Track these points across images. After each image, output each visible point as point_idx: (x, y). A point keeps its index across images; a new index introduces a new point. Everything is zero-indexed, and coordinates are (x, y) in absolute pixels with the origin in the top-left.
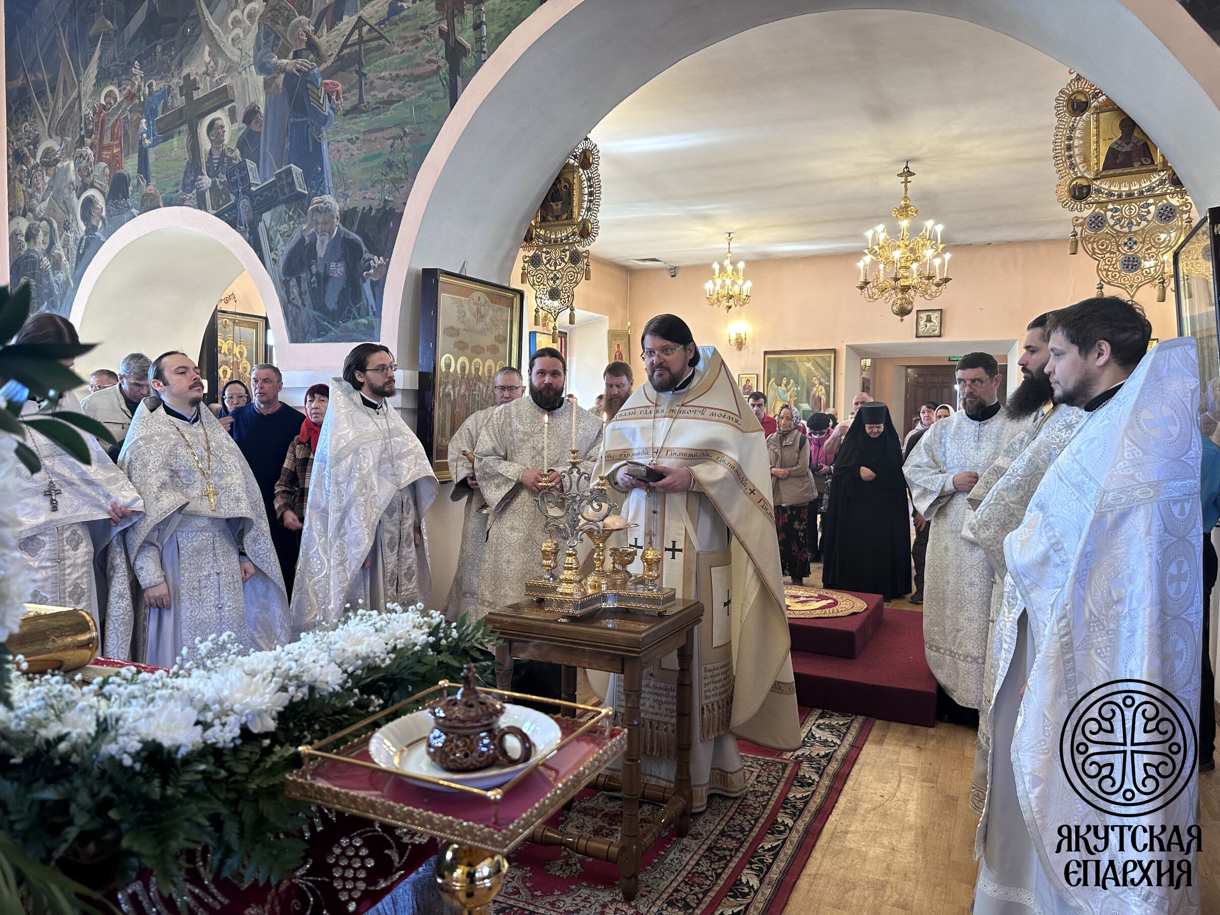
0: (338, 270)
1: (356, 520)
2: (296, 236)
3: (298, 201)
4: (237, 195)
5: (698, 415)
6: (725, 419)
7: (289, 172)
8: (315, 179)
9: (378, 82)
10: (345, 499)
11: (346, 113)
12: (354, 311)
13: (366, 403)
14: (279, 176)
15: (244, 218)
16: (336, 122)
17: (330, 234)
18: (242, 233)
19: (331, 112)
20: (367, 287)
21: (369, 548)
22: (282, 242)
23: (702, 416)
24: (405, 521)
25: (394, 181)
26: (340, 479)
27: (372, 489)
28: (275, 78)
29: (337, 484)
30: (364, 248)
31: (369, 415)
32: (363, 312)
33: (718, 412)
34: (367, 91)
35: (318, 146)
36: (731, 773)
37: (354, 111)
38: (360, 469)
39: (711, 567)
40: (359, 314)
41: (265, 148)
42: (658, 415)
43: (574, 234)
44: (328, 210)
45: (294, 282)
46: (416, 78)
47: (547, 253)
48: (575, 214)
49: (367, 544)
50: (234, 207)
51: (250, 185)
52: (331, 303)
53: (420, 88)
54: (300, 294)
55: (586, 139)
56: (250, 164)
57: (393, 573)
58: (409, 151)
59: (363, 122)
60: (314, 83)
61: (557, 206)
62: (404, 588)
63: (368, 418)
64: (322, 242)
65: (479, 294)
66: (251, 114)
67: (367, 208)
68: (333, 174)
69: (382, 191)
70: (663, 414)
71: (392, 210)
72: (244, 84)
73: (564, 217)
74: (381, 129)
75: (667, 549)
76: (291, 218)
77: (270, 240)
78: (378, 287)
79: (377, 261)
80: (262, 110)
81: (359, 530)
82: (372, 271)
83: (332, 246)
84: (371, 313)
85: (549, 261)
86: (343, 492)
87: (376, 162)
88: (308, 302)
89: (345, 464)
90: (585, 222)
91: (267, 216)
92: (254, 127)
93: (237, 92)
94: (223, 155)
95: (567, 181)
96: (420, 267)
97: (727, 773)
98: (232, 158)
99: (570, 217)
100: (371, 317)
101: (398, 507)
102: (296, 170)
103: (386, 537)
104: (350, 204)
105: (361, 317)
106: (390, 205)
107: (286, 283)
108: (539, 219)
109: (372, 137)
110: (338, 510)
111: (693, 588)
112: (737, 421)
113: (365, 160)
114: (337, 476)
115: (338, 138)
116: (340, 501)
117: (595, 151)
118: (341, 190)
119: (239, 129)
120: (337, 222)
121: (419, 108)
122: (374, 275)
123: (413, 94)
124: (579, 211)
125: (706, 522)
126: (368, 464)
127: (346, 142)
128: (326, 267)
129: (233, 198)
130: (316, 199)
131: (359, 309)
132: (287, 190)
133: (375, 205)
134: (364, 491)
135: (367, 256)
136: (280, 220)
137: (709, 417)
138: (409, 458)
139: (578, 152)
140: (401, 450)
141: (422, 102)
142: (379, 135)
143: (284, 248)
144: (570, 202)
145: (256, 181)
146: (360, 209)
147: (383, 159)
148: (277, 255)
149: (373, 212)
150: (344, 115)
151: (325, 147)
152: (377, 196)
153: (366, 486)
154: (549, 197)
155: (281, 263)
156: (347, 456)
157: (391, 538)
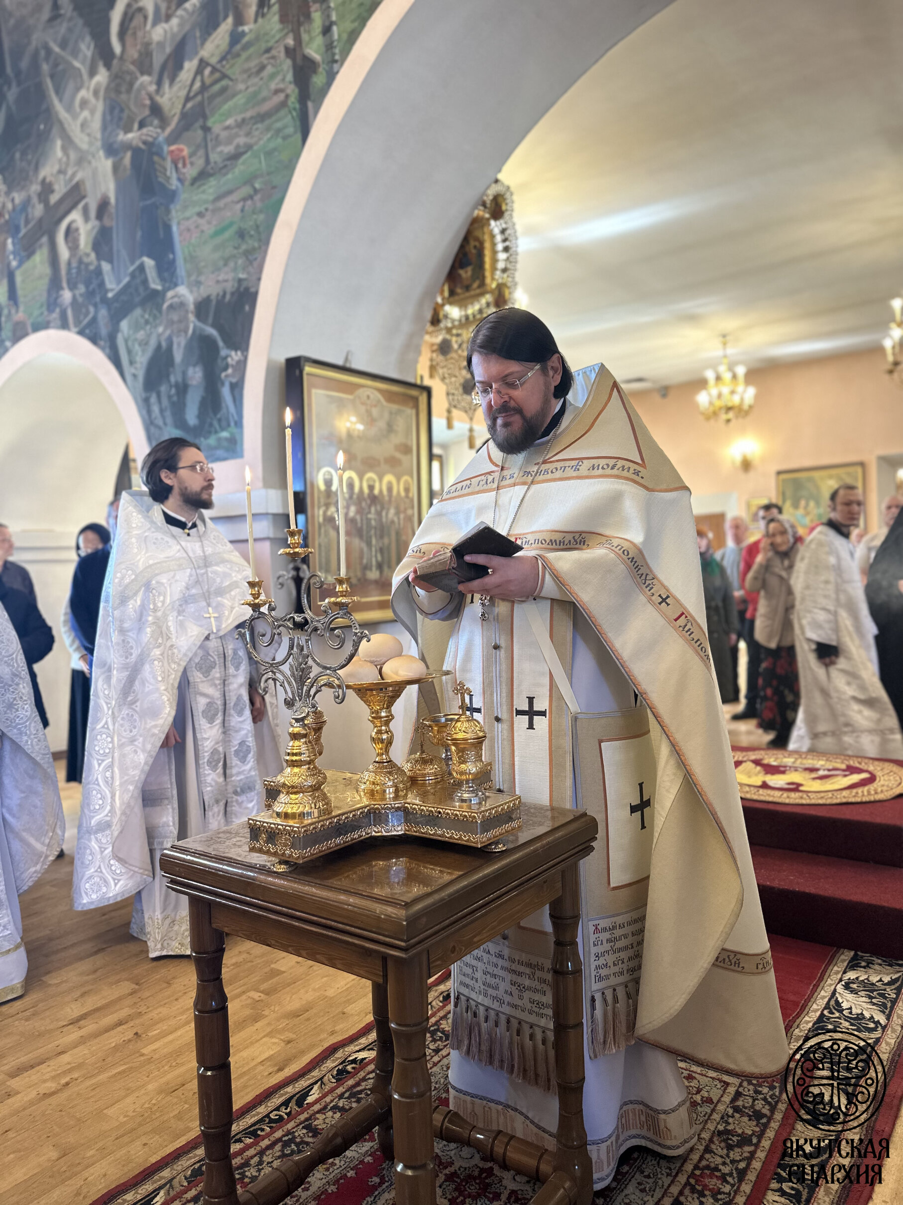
0: (196, 375)
1: (152, 681)
2: (153, 343)
3: (153, 299)
4: (95, 305)
5: (570, 473)
6: (615, 472)
7: (142, 268)
8: (167, 270)
9: (224, 135)
10: (135, 653)
11: (194, 181)
12: (215, 423)
13: (170, 520)
14: (133, 275)
15: (104, 331)
16: (183, 196)
17: (186, 331)
18: (103, 349)
19: (179, 184)
20: (226, 391)
21: (170, 719)
22: (140, 353)
23: (575, 474)
24: (231, 680)
25: (247, 253)
26: (126, 625)
27: (169, 638)
28: (122, 159)
29: (122, 631)
30: (221, 343)
31: (174, 537)
32: (224, 423)
33: (603, 462)
34: (214, 147)
35: (168, 228)
36: (665, 1112)
37: (203, 176)
38: (155, 610)
39: (600, 742)
40: (220, 426)
41: (118, 243)
42: (504, 483)
43: (488, 305)
44: (182, 305)
45: (153, 399)
46: (261, 118)
47: (458, 335)
48: (488, 280)
49: (168, 713)
50: (94, 320)
51: (107, 291)
52: (191, 417)
53: (268, 129)
54: (162, 411)
55: (497, 181)
56: (106, 267)
57: (215, 752)
58: (261, 211)
59: (211, 187)
60: (160, 154)
61: (466, 273)
62: (234, 771)
63: (171, 541)
64: (179, 344)
65: (371, 390)
66: (103, 206)
67: (221, 294)
68: (185, 259)
69: (235, 270)
70: (512, 481)
71: (247, 289)
72: (95, 173)
73: (475, 285)
74: (230, 192)
75: (520, 713)
76: (147, 322)
77: (129, 352)
78: (237, 388)
79: (235, 356)
80: (113, 200)
81: (156, 695)
82: (230, 371)
83: (189, 348)
84: (232, 424)
85: (460, 346)
86: (133, 643)
87: (227, 234)
88: (169, 420)
89: (134, 604)
90: (501, 287)
91: (124, 325)
92: (107, 222)
93: (88, 185)
94: (80, 262)
95: (477, 239)
96: (281, 357)
97: (657, 1112)
98: (87, 265)
99: (482, 284)
100: (233, 428)
101: (219, 661)
102: (149, 263)
103: (201, 703)
104: (204, 292)
105: (223, 429)
106: (244, 284)
107: (146, 401)
108: (446, 294)
109: (221, 203)
110: (125, 667)
111: (569, 782)
112: (637, 473)
113: (217, 233)
114: (122, 621)
115: (187, 214)
116: (128, 654)
117: (508, 195)
118: (193, 278)
119: (93, 228)
120: (192, 317)
121: (269, 154)
122: (233, 375)
123: (262, 139)
124: (493, 274)
125: (586, 661)
126: (163, 602)
127: (195, 218)
128: (184, 373)
129: (92, 309)
130: (170, 294)
131: (220, 420)
132: (141, 289)
133: (230, 287)
134: (160, 641)
135: (224, 352)
136: (136, 327)
137: (586, 473)
138: (233, 593)
139: (488, 199)
140: (222, 582)
141: (272, 145)
142: (229, 199)
143: (142, 359)
144: (480, 266)
145: (112, 286)
146: (213, 297)
147: (234, 229)
148: (136, 368)
149: (228, 297)
150: (192, 184)
151: (175, 229)
152: (230, 276)
153: (161, 632)
154: (457, 265)
155: (141, 378)
156: (136, 594)
157: (209, 705)
